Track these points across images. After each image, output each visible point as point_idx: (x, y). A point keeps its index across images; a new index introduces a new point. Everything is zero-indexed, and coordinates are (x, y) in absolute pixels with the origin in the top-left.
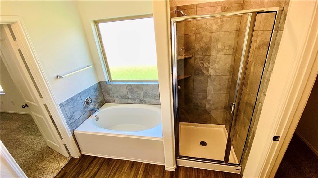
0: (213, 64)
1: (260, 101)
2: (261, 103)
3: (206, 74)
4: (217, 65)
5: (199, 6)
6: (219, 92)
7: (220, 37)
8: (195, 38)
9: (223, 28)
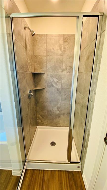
0: (60, 80)
1: (92, 101)
2: (93, 102)
3: (55, 87)
4: (62, 80)
5: (48, 36)
6: (65, 101)
7: (63, 60)
8: (46, 59)
9: (65, 53)
